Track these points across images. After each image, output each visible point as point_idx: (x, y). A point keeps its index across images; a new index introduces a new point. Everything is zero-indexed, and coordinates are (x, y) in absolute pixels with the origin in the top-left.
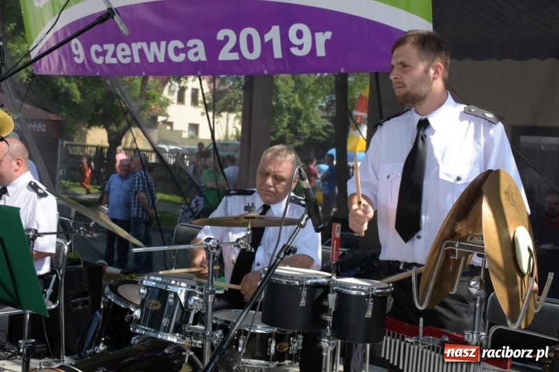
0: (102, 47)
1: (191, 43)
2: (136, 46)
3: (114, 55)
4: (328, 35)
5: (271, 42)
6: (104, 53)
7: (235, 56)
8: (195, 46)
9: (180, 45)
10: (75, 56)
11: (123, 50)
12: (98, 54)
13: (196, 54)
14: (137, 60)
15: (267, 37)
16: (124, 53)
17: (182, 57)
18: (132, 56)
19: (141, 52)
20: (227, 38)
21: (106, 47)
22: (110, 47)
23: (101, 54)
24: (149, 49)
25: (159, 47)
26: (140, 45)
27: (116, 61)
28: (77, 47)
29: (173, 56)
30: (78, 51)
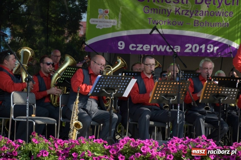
0: (136, 45)
1: (176, 47)
2: (153, 46)
3: (142, 48)
4: (218, 48)
5: (202, 48)
6: (137, 47)
7: (190, 51)
8: (177, 48)
9: (172, 47)
10: (119, 47)
11: (147, 47)
12: (133, 47)
13: (177, 50)
14: (152, 50)
15: (201, 47)
16: (147, 48)
18: (150, 49)
19: (155, 48)
20: (188, 46)
21: (138, 45)
22: (141, 46)
23: (135, 47)
24: (159, 47)
25: (163, 47)
26: (155, 46)
27: (142, 50)
28: (121, 44)
29: (168, 50)
30: (121, 46)
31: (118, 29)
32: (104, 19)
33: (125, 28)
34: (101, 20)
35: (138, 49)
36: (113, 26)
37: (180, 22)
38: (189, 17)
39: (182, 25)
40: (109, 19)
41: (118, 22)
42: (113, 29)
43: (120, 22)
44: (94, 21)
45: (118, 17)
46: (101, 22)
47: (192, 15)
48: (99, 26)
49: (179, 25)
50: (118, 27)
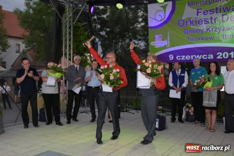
0: (181, 56)
1: (209, 55)
2: (192, 56)
3: (185, 58)
5: (231, 55)
6: (181, 58)
7: (221, 58)
8: (211, 56)
9: (206, 56)
11: (188, 57)
13: (210, 57)
14: (192, 59)
16: (188, 58)
17: (206, 58)
18: (191, 58)
19: (194, 57)
20: (219, 54)
21: (182, 56)
22: (184, 56)
23: (180, 58)
24: (196, 56)
25: (200, 56)
26: (194, 56)
27: (185, 59)
28: (171, 56)
29: (203, 58)
30: (171, 57)
31: (168, 47)
32: (159, 41)
33: (172, 46)
34: (157, 42)
35: (182, 59)
36: (165, 45)
37: (211, 37)
38: (218, 32)
39: (212, 39)
40: (162, 41)
41: (168, 42)
42: (165, 47)
43: (169, 42)
44: (153, 44)
45: (168, 39)
46: (157, 43)
47: (220, 31)
48: (157, 46)
49: (210, 39)
50: (168, 46)
